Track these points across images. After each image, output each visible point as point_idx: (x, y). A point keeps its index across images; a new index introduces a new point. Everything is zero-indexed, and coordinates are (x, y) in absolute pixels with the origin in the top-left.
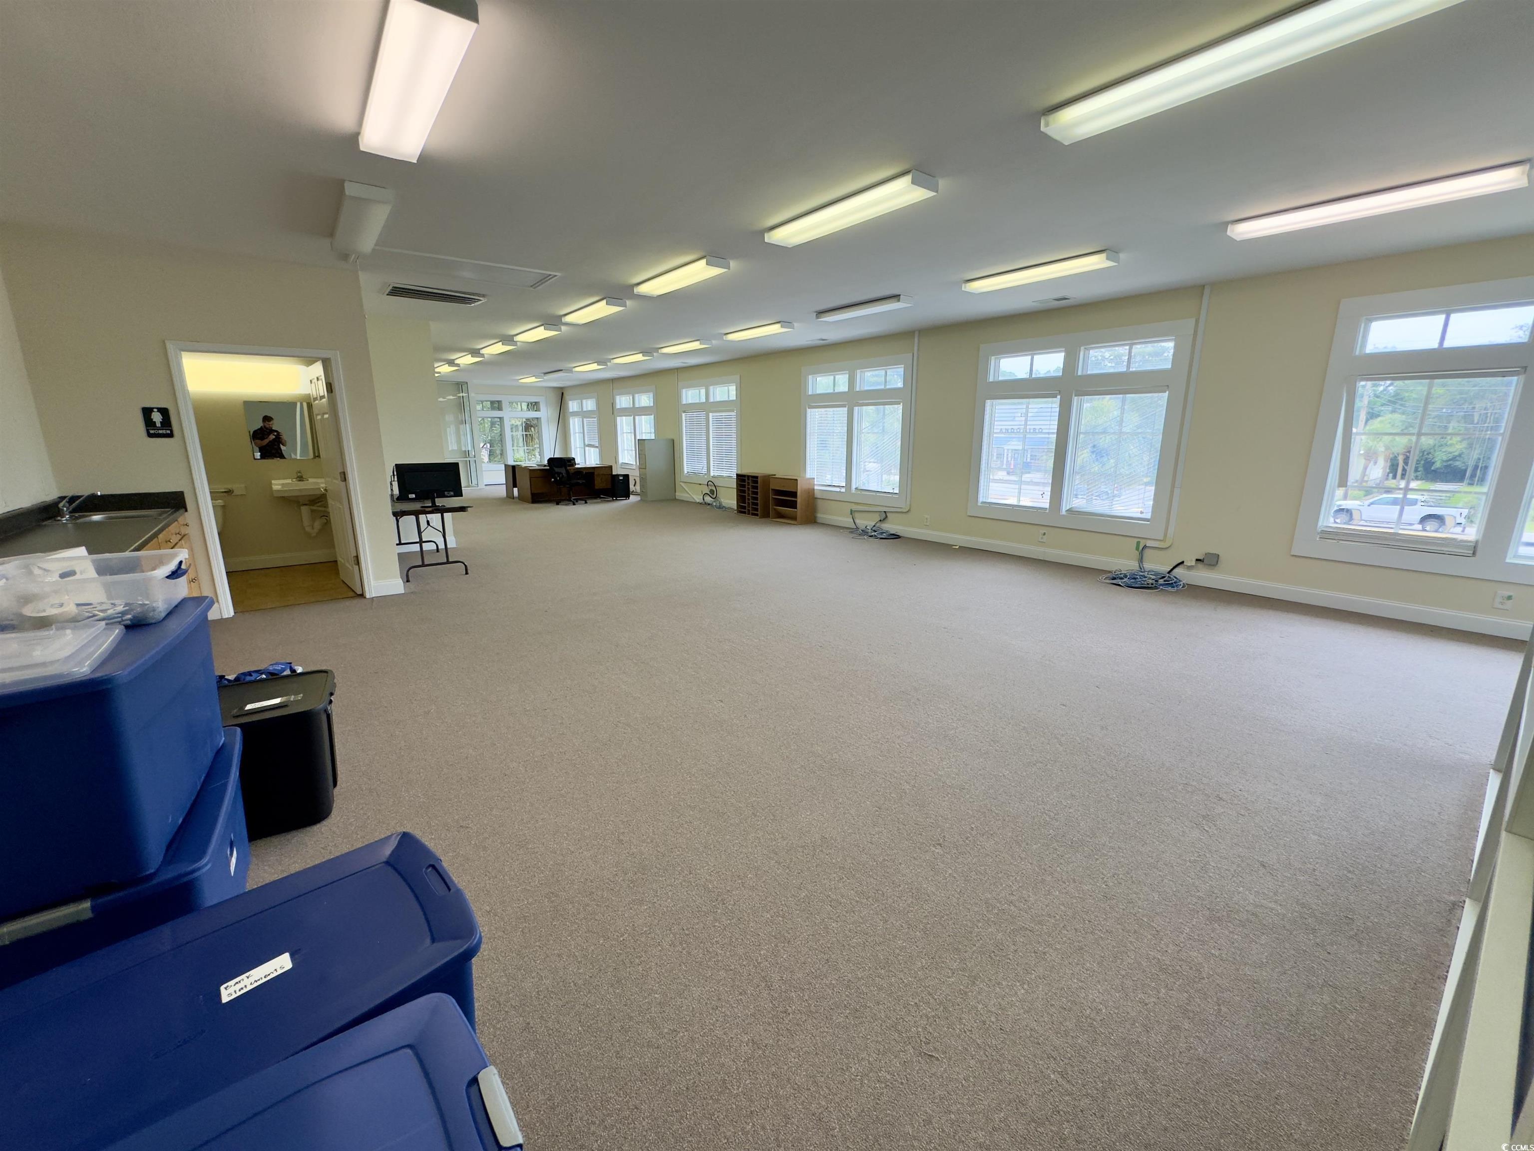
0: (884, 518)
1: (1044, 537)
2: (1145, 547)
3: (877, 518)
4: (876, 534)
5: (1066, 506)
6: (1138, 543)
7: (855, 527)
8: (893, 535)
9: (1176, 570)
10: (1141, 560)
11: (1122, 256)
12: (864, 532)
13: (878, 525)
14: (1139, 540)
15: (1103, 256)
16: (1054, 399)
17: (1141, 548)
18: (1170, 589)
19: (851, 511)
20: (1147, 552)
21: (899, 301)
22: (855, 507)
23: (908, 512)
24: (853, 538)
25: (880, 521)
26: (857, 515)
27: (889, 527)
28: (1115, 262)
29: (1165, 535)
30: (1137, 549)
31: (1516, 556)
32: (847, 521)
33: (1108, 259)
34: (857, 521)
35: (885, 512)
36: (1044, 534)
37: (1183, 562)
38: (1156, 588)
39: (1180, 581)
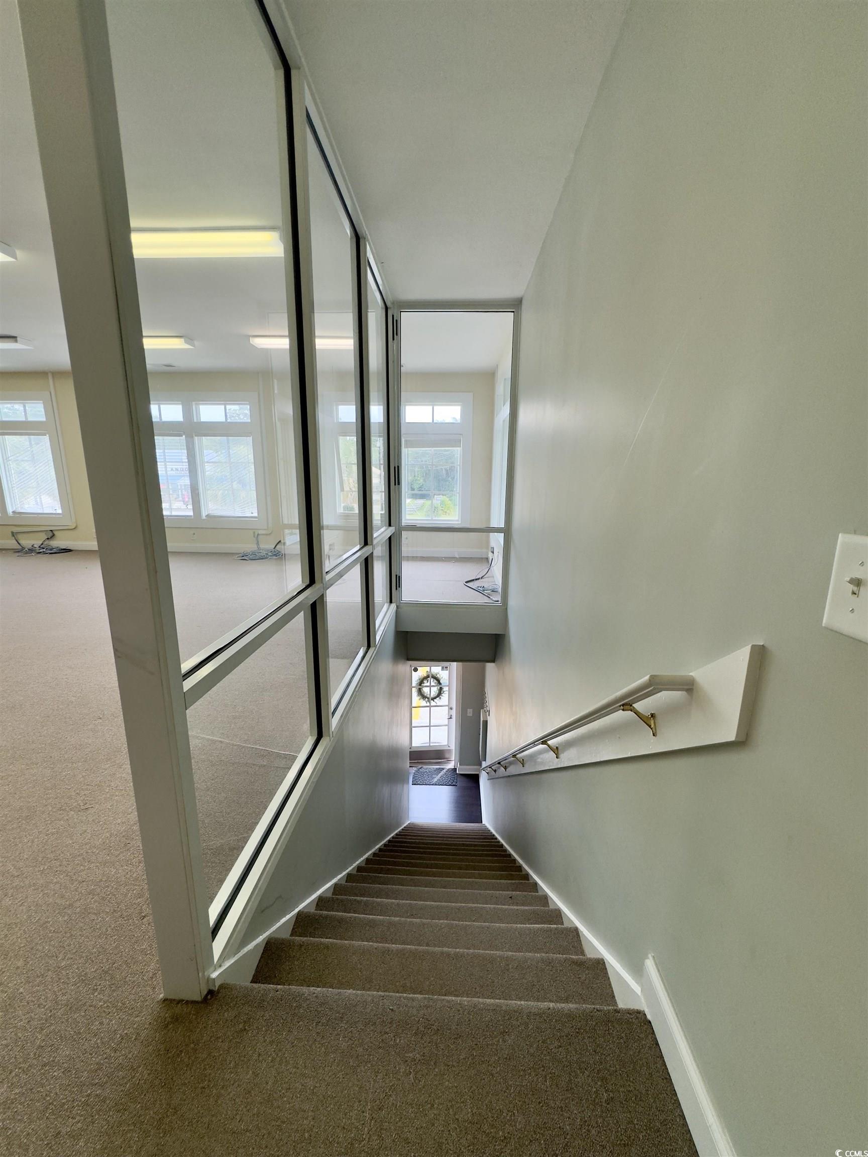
0: (52, 535)
1: (195, 536)
2: (258, 535)
3: (43, 537)
4: (44, 550)
5: (205, 513)
6: (254, 533)
7: (21, 548)
8: (64, 549)
9: (277, 547)
10: (258, 544)
11: (196, 343)
12: (31, 550)
13: (45, 543)
14: (254, 531)
15: (182, 340)
16: (181, 438)
17: (256, 536)
18: (275, 557)
19: (12, 533)
20: (260, 537)
21: (16, 341)
22: (16, 530)
23: (74, 528)
24: (18, 556)
25: (48, 539)
26: (20, 537)
27: (56, 543)
28: (192, 346)
29: (268, 526)
30: (254, 536)
31: (406, 520)
32: (12, 543)
33: (186, 342)
34: (21, 542)
35: (51, 531)
36: (194, 534)
37: (280, 541)
38: (266, 558)
39: (280, 552)
